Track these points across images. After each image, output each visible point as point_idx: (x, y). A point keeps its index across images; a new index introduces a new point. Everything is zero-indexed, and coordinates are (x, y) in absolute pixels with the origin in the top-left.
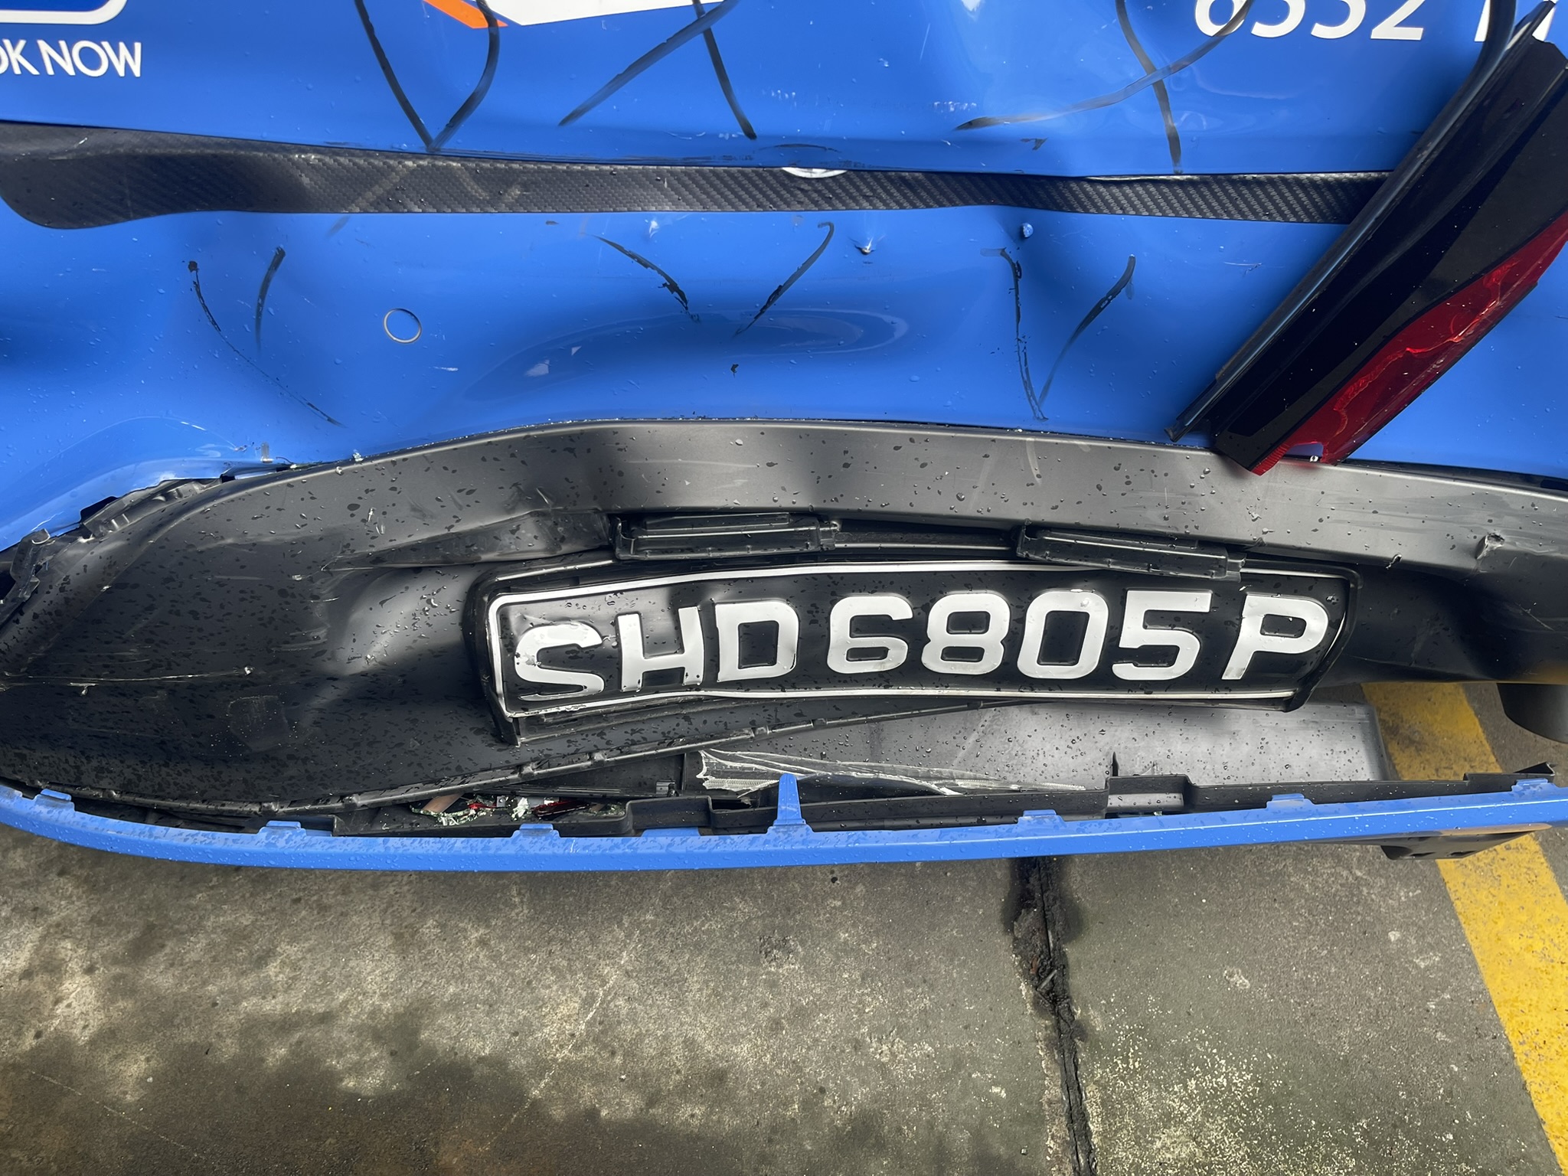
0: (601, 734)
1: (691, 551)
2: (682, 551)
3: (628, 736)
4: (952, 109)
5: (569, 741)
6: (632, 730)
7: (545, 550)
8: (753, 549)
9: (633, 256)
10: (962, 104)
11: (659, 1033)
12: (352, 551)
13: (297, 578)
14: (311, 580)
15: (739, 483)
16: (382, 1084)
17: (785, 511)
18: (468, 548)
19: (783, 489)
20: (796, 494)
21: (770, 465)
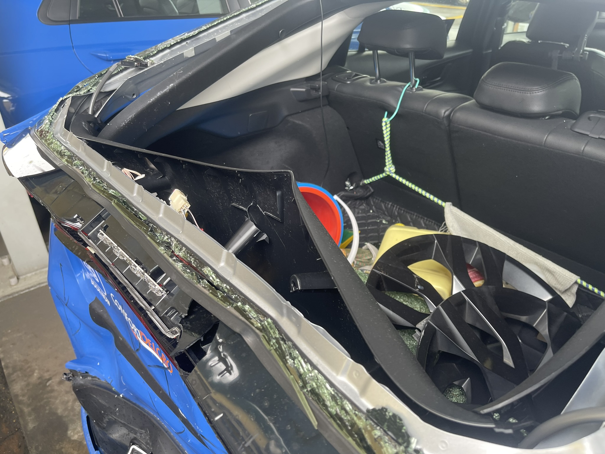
12: (112, 414)
13: (103, 412)
14: (104, 414)
18: (131, 430)
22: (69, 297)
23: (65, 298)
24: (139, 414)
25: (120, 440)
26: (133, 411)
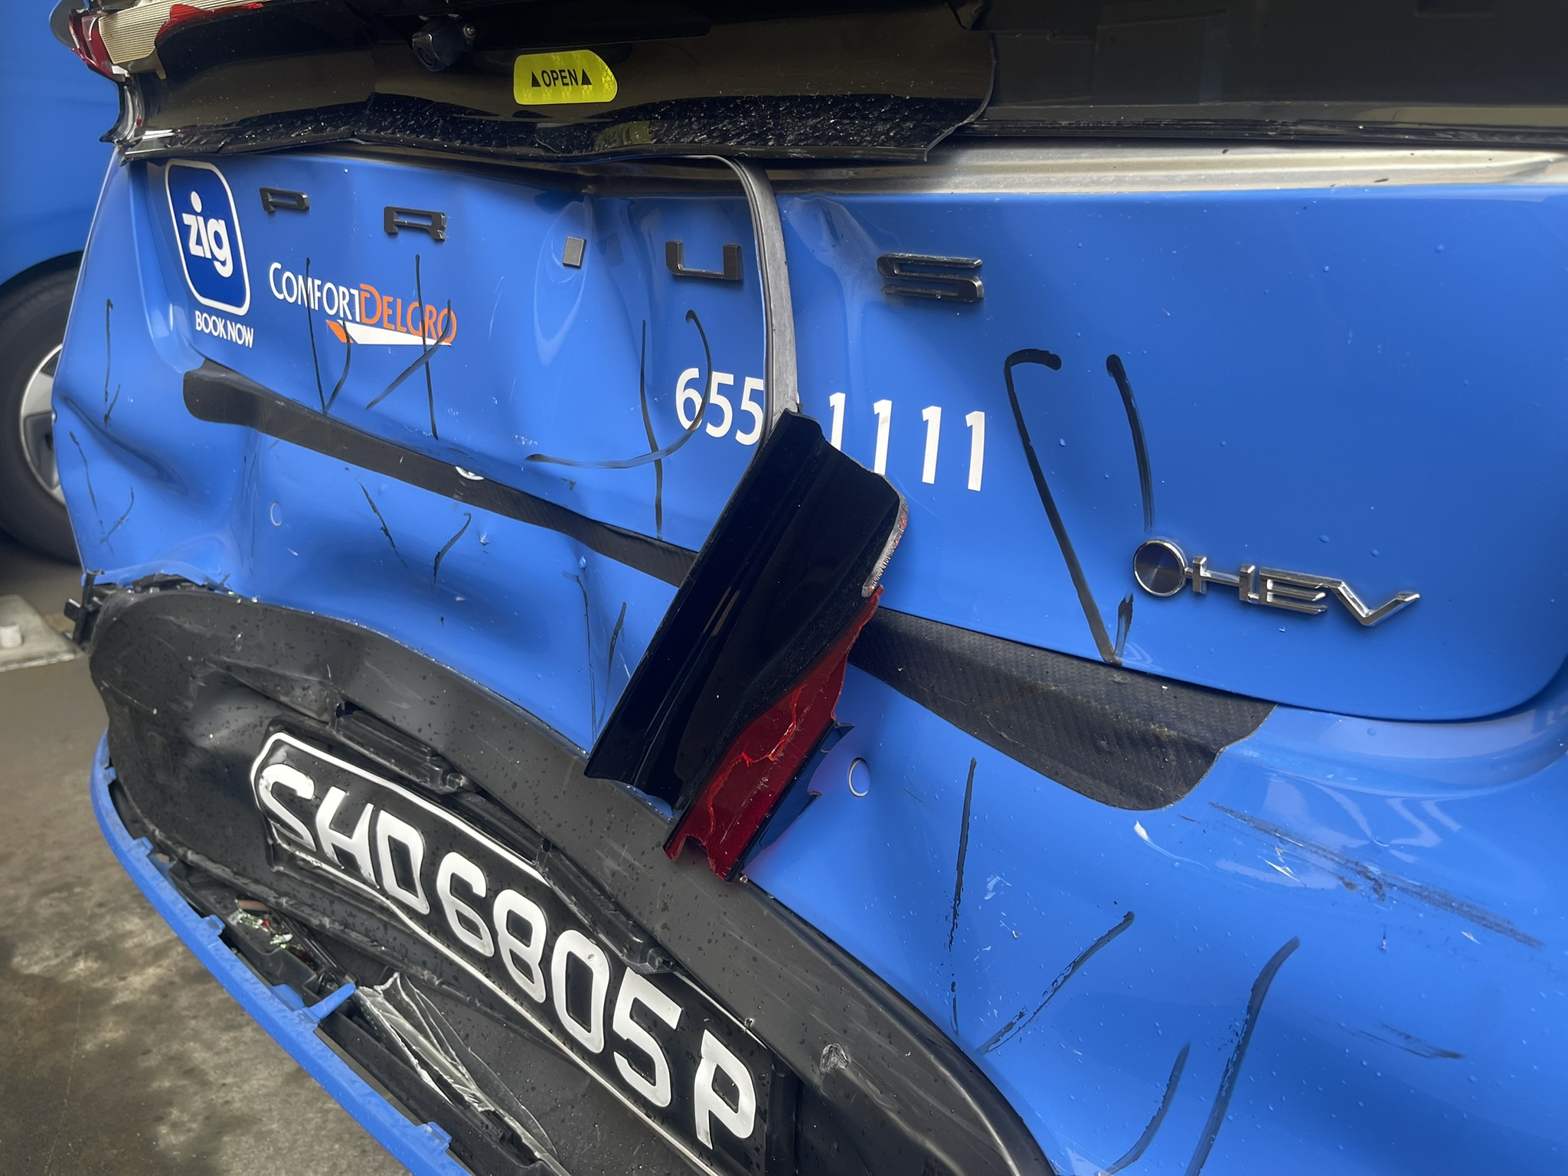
0: (332, 902)
1: (362, 745)
2: (358, 743)
3: (345, 915)
4: (524, 443)
5: (312, 894)
6: (351, 912)
7: (316, 713)
8: (396, 765)
9: (371, 502)
10: (529, 441)
12: (219, 655)
13: (190, 658)
14: (195, 664)
15: (405, 706)
16: (174, 1146)
17: (427, 745)
18: (276, 686)
19: (430, 725)
20: (435, 733)
21: (432, 703)
22: (119, 386)
23: (106, 393)
24: (307, 629)
25: (233, 746)
26: (287, 626)
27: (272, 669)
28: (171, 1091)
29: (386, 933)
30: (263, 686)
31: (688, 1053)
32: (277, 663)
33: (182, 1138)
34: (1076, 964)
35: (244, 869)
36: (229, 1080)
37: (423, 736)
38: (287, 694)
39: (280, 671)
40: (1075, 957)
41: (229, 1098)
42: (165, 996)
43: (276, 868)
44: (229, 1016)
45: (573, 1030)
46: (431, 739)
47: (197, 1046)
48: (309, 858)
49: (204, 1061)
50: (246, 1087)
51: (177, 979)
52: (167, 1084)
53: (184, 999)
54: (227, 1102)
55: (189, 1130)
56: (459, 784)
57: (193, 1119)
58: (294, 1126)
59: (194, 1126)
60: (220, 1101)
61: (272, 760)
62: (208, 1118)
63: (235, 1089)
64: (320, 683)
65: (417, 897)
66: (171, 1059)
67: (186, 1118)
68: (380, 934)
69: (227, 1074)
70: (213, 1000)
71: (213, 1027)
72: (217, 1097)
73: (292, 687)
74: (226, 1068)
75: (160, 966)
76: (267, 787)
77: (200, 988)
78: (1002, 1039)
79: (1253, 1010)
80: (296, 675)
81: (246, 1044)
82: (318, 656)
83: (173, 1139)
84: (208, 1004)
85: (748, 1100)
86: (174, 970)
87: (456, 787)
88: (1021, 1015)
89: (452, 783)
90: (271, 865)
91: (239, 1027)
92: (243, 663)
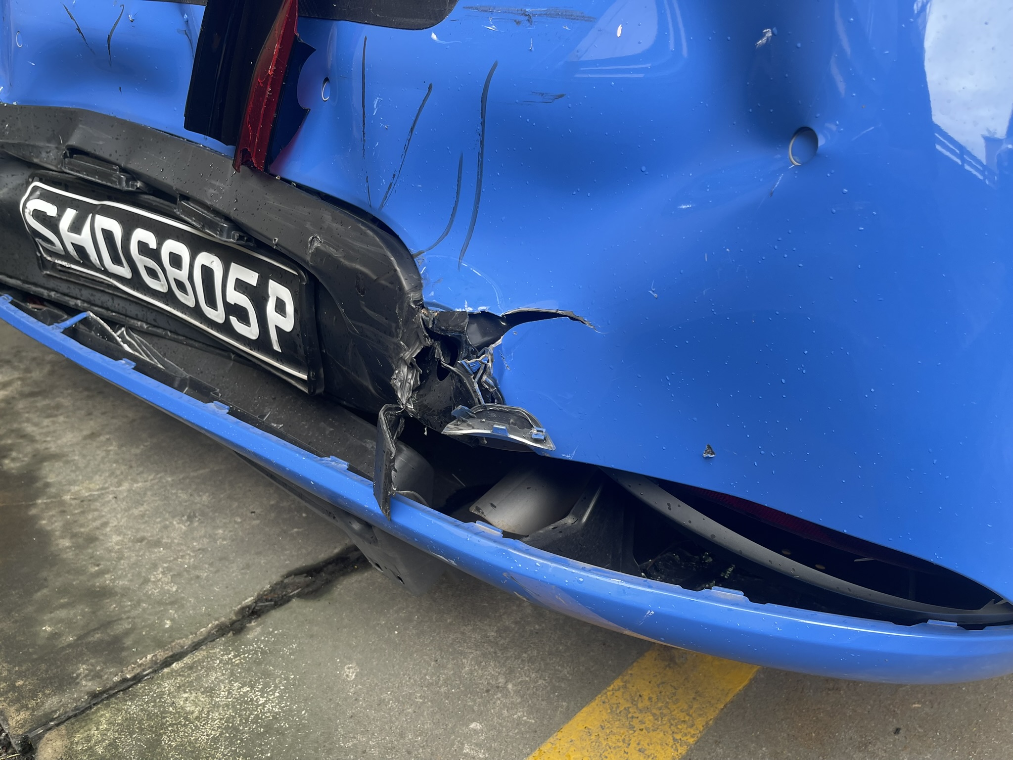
0: (80, 290)
1: (79, 172)
3: (89, 296)
5: (69, 287)
6: (92, 293)
7: (56, 166)
8: (98, 179)
11: (104, 513)
15: (101, 143)
16: (13, 469)
17: (116, 164)
18: (31, 153)
19: (116, 152)
20: (120, 156)
21: (117, 139)
24: (46, 115)
25: (10, 197)
26: (34, 115)
27: (27, 142)
28: (11, 445)
29: (113, 302)
30: (23, 154)
31: (263, 297)
32: (30, 138)
33: (18, 465)
34: (412, 129)
35: (27, 277)
36: (48, 439)
37: (112, 159)
38: (37, 157)
39: (32, 143)
40: (411, 125)
41: (49, 446)
42: (10, 403)
43: (45, 272)
44: (49, 411)
45: (210, 314)
46: (117, 160)
47: (29, 425)
48: (64, 263)
49: (33, 431)
50: (59, 442)
51: (17, 396)
52: (9, 442)
53: (20, 405)
54: (47, 449)
55: (23, 461)
56: (137, 186)
57: (25, 456)
58: (88, 458)
59: (26, 459)
60: (43, 448)
61: (31, 198)
62: (34, 456)
63: (52, 443)
64: (57, 148)
65: (124, 267)
66: (12, 431)
67: (21, 456)
68: (109, 304)
69: (48, 436)
70: (39, 405)
71: (38, 416)
72: (40, 447)
73: (40, 152)
74: (47, 434)
75: (7, 391)
76: (29, 213)
77: (32, 399)
78: (388, 196)
79: (483, 115)
80: (41, 144)
81: (59, 423)
82: (54, 131)
83: (12, 465)
84: (36, 407)
85: (290, 308)
86: (15, 392)
87: (135, 188)
88: (394, 175)
89: (133, 186)
90: (42, 271)
91: (56, 416)
92: (10, 141)
